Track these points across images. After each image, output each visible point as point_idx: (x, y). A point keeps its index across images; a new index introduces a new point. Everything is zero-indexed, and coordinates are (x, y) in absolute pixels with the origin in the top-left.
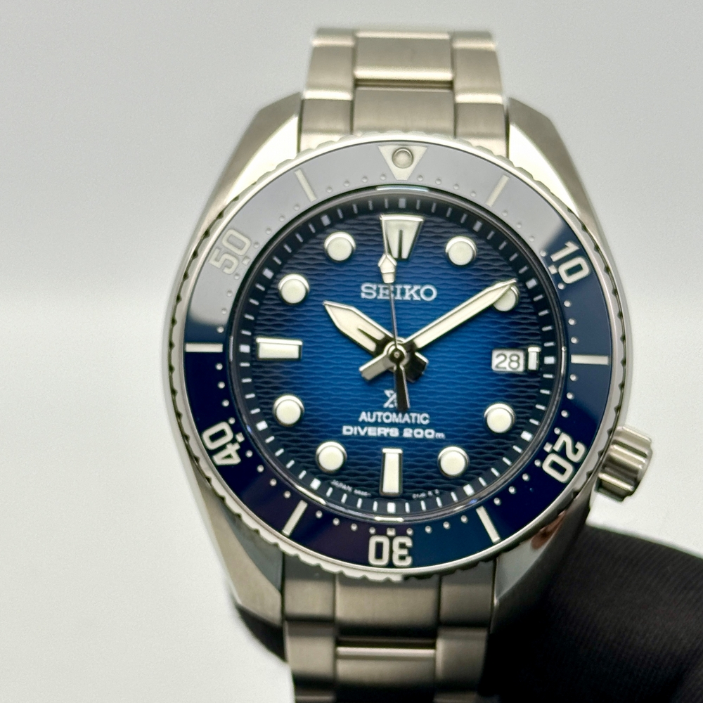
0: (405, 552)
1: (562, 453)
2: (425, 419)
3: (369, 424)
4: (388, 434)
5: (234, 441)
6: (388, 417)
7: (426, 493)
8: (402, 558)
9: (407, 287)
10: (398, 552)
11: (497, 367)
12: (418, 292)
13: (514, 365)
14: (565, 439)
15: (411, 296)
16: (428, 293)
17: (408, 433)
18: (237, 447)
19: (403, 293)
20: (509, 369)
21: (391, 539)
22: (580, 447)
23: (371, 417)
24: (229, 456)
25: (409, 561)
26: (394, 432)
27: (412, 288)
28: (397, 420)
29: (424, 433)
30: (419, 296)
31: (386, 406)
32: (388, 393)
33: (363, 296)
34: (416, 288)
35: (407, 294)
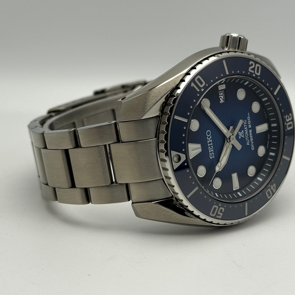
0: (289, 117)
1: (254, 69)
2: (245, 122)
3: (250, 141)
4: (251, 133)
5: (270, 188)
6: (247, 135)
7: (265, 114)
9: (208, 142)
10: (289, 119)
11: (224, 100)
14: (250, 70)
15: (210, 139)
16: (209, 133)
17: (250, 126)
18: (271, 186)
19: (210, 143)
20: (224, 95)
21: (287, 123)
22: (250, 63)
23: (248, 141)
25: (290, 114)
26: (251, 131)
27: (208, 140)
28: (247, 131)
29: (249, 120)
30: (210, 136)
31: (243, 137)
32: (240, 138)
33: (214, 157)
34: (208, 138)
35: (210, 141)
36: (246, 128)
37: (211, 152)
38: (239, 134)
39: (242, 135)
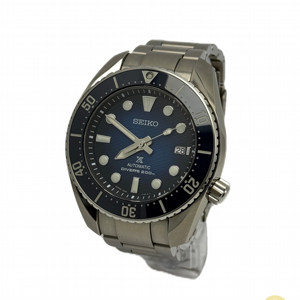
0: (133, 213)
1: (191, 184)
2: (149, 168)
3: (130, 168)
4: (136, 171)
5: (82, 168)
6: (137, 166)
7: (147, 194)
8: (132, 214)
9: (149, 121)
10: (131, 212)
11: (176, 152)
12: (152, 123)
13: (182, 152)
14: (192, 179)
15: (150, 124)
16: (155, 124)
17: (142, 172)
18: (82, 170)
19: (147, 123)
20: (180, 153)
21: (129, 207)
22: (198, 183)
23: (131, 165)
24: (80, 173)
25: (134, 216)
26: (138, 171)
27: (150, 122)
28: (140, 167)
29: (148, 173)
30: (152, 124)
31: (137, 162)
32: (138, 157)
33: (134, 123)
34: (152, 122)
35: (148, 124)
36: (143, 167)
37: (139, 122)
38: (141, 157)
39: (139, 161)
